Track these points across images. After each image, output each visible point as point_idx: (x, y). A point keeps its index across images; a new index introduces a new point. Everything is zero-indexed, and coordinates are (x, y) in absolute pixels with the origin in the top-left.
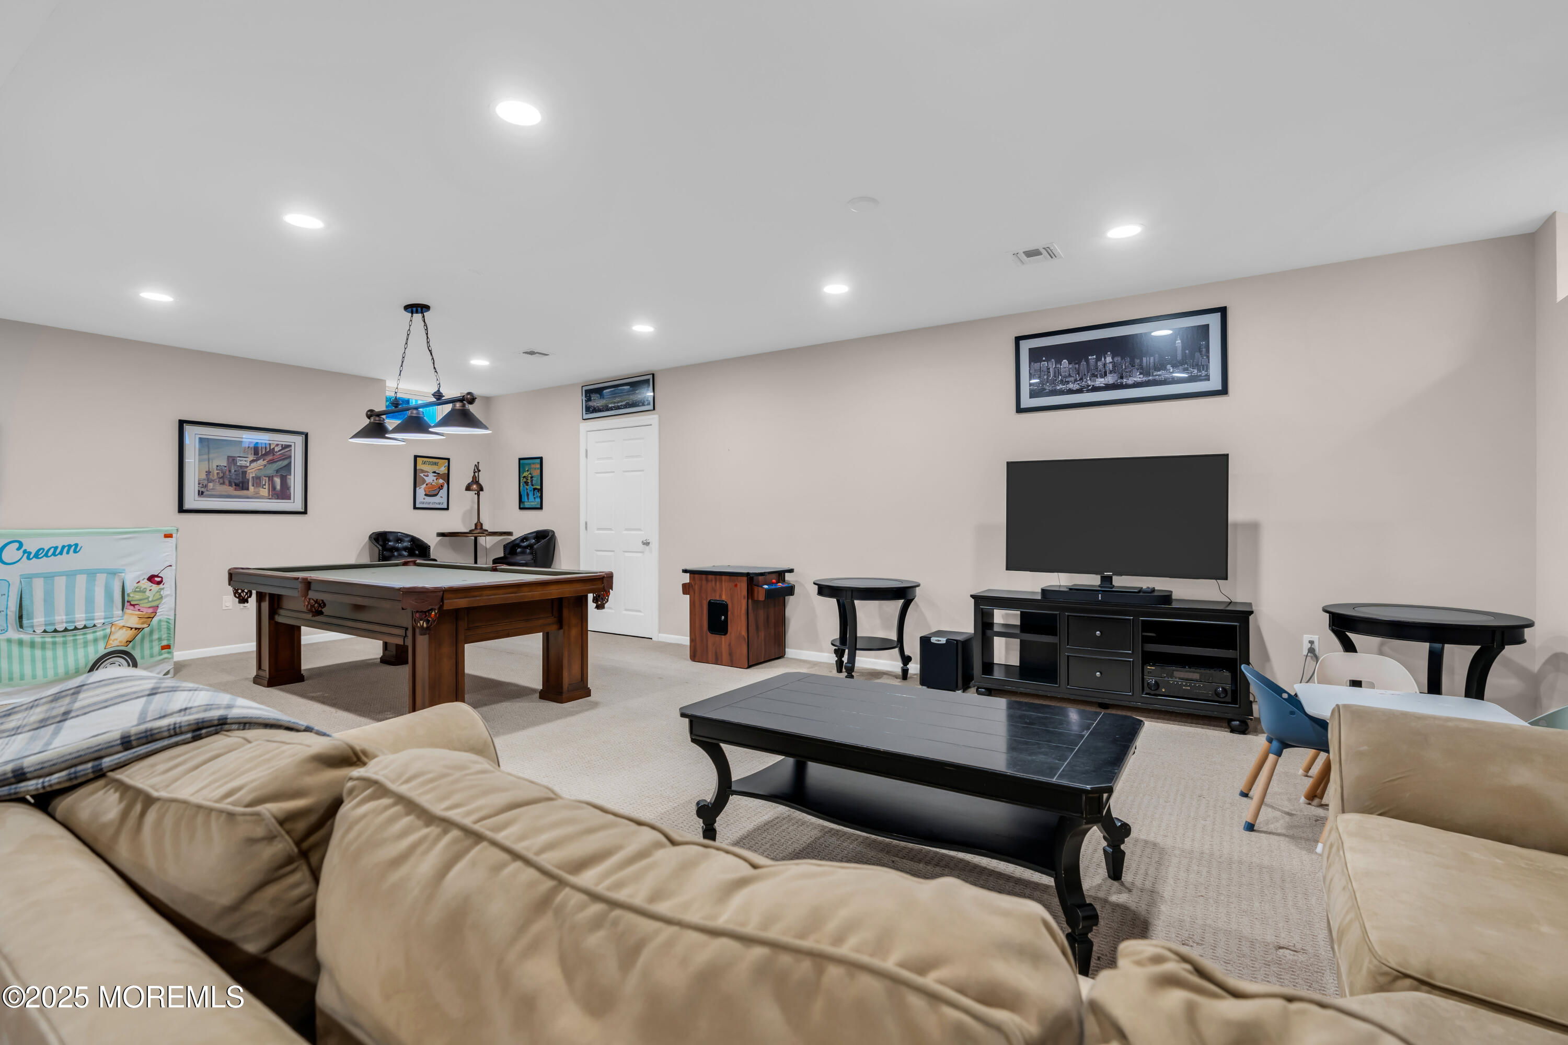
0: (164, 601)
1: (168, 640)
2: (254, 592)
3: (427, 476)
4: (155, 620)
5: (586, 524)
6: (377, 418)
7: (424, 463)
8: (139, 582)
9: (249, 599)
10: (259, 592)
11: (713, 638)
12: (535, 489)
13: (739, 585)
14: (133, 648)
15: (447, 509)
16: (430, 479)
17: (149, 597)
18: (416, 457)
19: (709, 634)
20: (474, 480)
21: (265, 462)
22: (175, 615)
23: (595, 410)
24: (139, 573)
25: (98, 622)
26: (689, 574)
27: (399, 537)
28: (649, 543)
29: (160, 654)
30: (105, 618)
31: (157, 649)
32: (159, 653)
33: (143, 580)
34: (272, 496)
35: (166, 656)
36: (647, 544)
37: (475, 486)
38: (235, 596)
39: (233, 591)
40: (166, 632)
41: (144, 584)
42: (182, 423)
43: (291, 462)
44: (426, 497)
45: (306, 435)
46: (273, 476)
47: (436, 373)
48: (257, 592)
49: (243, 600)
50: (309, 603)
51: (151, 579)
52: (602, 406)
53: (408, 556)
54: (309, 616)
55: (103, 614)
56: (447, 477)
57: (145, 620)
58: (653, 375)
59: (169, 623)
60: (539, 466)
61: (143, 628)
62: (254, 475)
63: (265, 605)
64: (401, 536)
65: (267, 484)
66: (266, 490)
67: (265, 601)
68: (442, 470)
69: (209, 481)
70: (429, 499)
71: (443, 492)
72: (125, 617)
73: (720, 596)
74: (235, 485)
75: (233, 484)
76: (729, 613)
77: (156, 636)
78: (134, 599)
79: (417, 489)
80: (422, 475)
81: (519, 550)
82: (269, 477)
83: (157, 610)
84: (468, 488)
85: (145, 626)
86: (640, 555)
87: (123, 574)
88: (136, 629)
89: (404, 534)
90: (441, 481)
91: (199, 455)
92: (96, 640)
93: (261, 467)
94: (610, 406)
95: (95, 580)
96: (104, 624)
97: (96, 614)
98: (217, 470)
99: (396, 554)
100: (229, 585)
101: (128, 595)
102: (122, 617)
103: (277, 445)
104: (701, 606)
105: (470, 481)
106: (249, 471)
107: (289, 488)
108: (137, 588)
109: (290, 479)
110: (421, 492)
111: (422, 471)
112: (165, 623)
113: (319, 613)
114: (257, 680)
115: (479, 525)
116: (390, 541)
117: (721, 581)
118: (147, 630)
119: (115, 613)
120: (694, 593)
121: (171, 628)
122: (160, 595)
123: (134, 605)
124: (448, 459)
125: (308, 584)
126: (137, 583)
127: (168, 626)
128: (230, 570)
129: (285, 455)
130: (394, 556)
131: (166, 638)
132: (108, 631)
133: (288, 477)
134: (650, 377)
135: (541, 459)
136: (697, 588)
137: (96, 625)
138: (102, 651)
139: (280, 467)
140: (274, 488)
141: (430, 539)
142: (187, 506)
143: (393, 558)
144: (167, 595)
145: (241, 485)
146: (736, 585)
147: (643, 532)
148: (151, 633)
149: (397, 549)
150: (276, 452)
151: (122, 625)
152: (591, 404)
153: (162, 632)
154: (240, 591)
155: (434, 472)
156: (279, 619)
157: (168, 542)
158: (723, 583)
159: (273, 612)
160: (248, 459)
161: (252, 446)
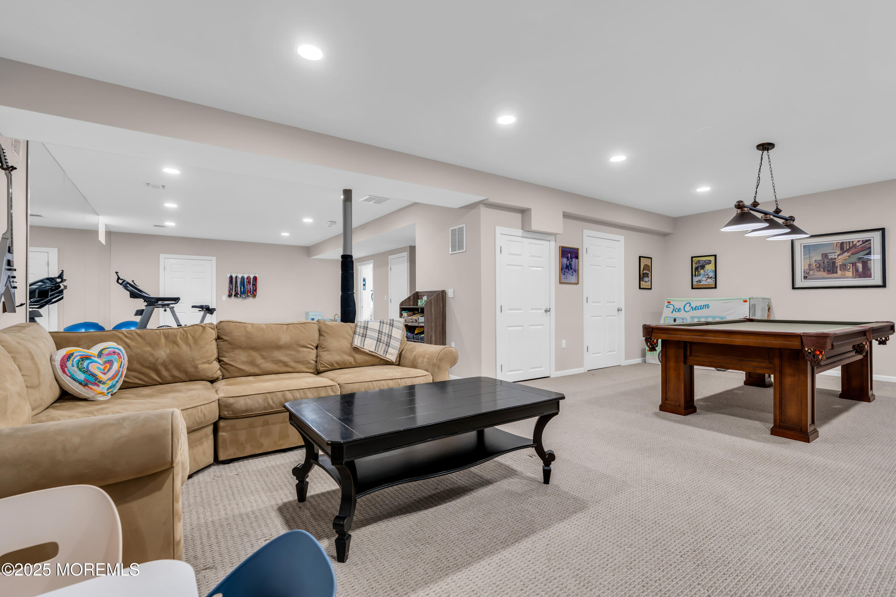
21: (849, 254)
34: (856, 276)
43: (871, 251)
45: (884, 230)
46: (855, 263)
62: (841, 264)
65: (851, 268)
66: (851, 273)
69: (810, 270)
74: (828, 271)
75: (826, 271)
82: (853, 264)
91: (804, 255)
93: (846, 258)
98: (815, 262)
103: (859, 241)
106: (837, 261)
107: (869, 270)
129: (866, 247)
133: (869, 262)
139: (862, 256)
140: (857, 271)
142: (797, 285)
145: (832, 270)
150: (858, 246)
157: (746, 304)
160: (836, 254)
161: (839, 245)
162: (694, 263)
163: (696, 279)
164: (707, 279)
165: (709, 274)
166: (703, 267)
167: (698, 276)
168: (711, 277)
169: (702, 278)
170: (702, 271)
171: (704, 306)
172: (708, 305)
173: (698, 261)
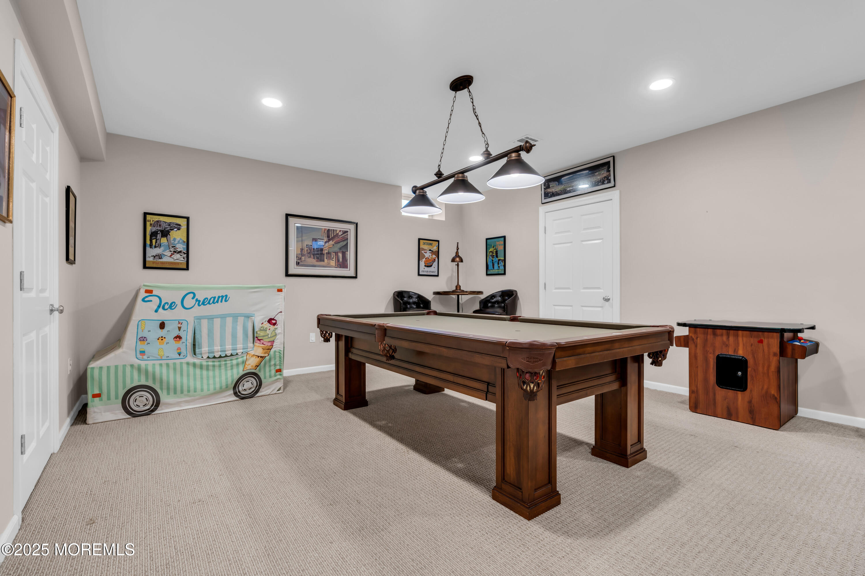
0: (277, 337)
1: (280, 365)
2: (334, 334)
3: (426, 253)
4: (272, 350)
5: (545, 284)
6: (421, 191)
7: (424, 244)
8: (263, 323)
9: (331, 339)
10: (338, 334)
11: (721, 393)
12: (499, 260)
13: (765, 341)
14: (260, 371)
15: (438, 276)
16: (428, 255)
17: (269, 334)
18: (419, 240)
19: (717, 388)
20: (457, 255)
21: (333, 243)
22: (284, 347)
23: (553, 195)
24: (262, 317)
25: (239, 351)
26: (688, 328)
27: (409, 295)
28: (609, 299)
29: (275, 376)
30: (243, 349)
31: (273, 372)
32: (275, 374)
33: (265, 322)
34: (337, 266)
35: (278, 377)
36: (607, 300)
37: (457, 259)
38: (322, 336)
39: (320, 332)
40: (279, 360)
41: (265, 325)
42: (287, 216)
43: (348, 243)
44: (426, 268)
45: (357, 224)
46: (338, 252)
47: (483, 135)
48: (336, 334)
49: (327, 340)
50: (384, 348)
51: (270, 321)
52: (561, 190)
53: (416, 308)
54: (384, 359)
55: (242, 346)
56: (437, 254)
57: (267, 350)
58: (614, 157)
59: (280, 353)
60: (503, 243)
61: (265, 357)
62: (327, 252)
63: (342, 344)
64: (412, 294)
65: (334, 258)
66: (334, 262)
67: (342, 340)
68: (435, 249)
69: (302, 255)
70: (427, 269)
71: (435, 264)
72: (255, 348)
73: (735, 351)
74: (317, 258)
75: (316, 258)
76: (749, 370)
77: (273, 363)
78: (260, 335)
79: (420, 261)
80: (423, 252)
81: (489, 305)
82: (335, 253)
83: (273, 343)
84: (453, 260)
85: (267, 355)
86: (599, 309)
87: (254, 317)
88: (261, 357)
89: (414, 293)
90: (434, 256)
91: (297, 238)
92: (238, 365)
93: (331, 246)
94: (569, 189)
95: (237, 321)
96: (242, 353)
97: (238, 346)
98: (307, 248)
99: (408, 306)
100: (318, 327)
101: (257, 333)
102: (253, 348)
103: (340, 231)
104: (706, 360)
105: (454, 256)
106: (324, 249)
107: (346, 261)
108: (261, 328)
109: (347, 254)
110: (422, 264)
111: (424, 249)
112: (278, 354)
113: (392, 357)
114: (336, 402)
115: (458, 287)
116: (405, 298)
117: (737, 336)
118: (267, 358)
119: (249, 345)
120: (696, 346)
121: (282, 358)
122: (275, 333)
123: (259, 340)
124: (438, 241)
125: (384, 330)
126: (262, 324)
127: (280, 355)
128: (318, 316)
129: (344, 238)
130: (407, 308)
131: (279, 364)
132: (245, 358)
133: (346, 253)
134: (611, 159)
135: (504, 237)
136: (699, 341)
137: (238, 353)
138: (241, 373)
139: (342, 246)
140: (338, 260)
141: (429, 296)
142: (290, 272)
143: (407, 309)
144: (279, 333)
145: (320, 258)
146: (761, 342)
147: (602, 291)
148: (270, 360)
149: (409, 303)
150: (340, 236)
151: (253, 354)
152: (549, 190)
153: (277, 360)
154: (324, 332)
155: (430, 250)
156: (352, 356)
157: (280, 295)
158: (740, 339)
159: (348, 350)
160: (324, 240)
161: (326, 232)
162: (148, 224)
163: (151, 252)
164: (172, 254)
165: (177, 246)
166: (165, 234)
167: (155, 247)
168: (180, 252)
169: (164, 251)
170: (164, 240)
171: (219, 297)
172: (226, 296)
173: (158, 221)
